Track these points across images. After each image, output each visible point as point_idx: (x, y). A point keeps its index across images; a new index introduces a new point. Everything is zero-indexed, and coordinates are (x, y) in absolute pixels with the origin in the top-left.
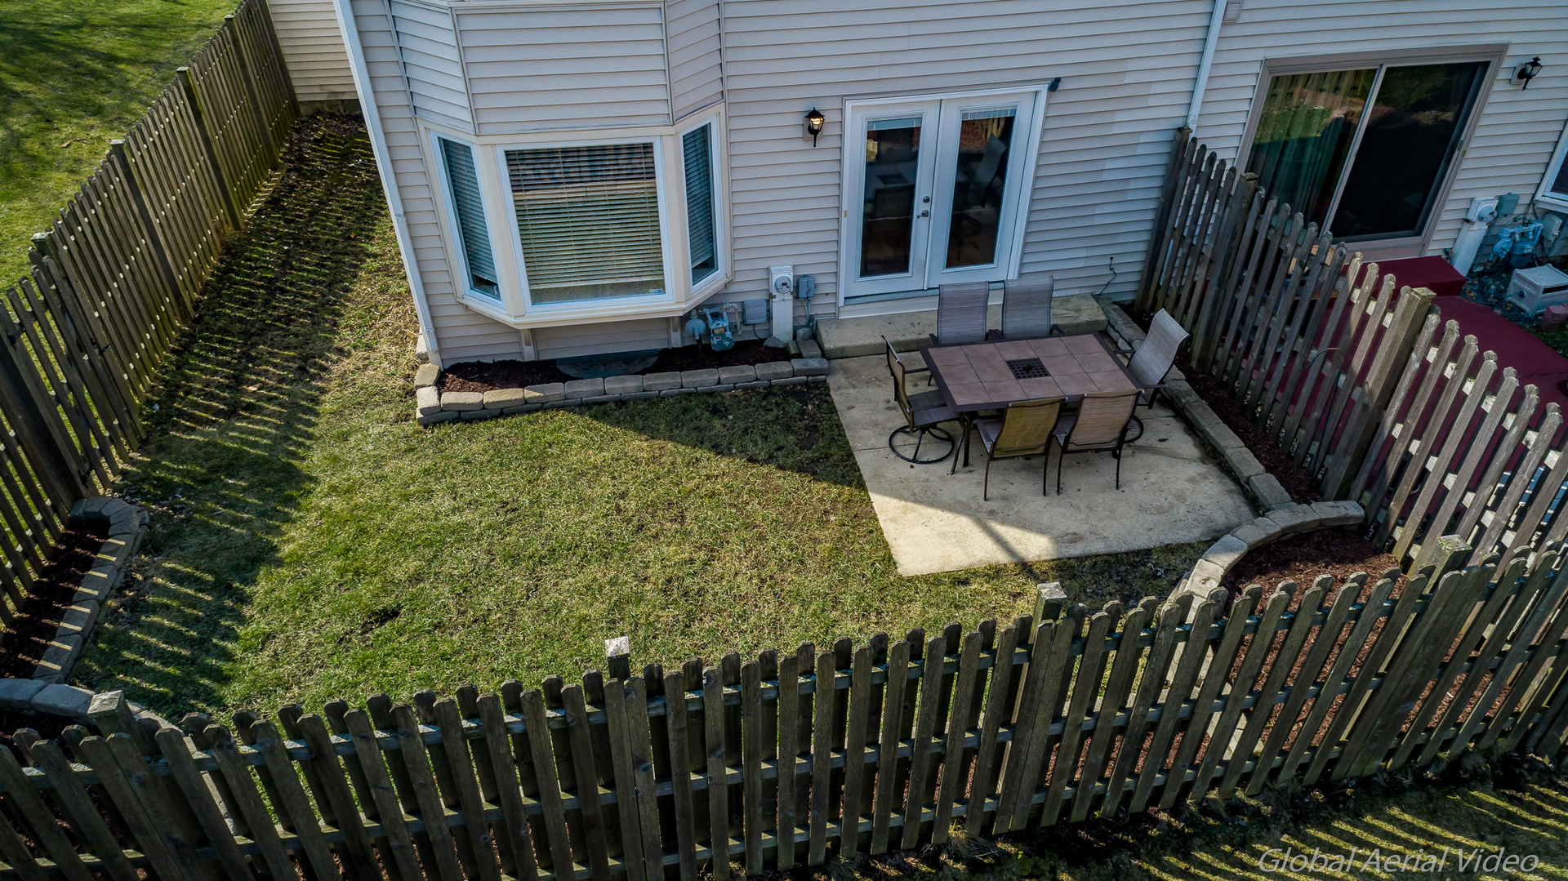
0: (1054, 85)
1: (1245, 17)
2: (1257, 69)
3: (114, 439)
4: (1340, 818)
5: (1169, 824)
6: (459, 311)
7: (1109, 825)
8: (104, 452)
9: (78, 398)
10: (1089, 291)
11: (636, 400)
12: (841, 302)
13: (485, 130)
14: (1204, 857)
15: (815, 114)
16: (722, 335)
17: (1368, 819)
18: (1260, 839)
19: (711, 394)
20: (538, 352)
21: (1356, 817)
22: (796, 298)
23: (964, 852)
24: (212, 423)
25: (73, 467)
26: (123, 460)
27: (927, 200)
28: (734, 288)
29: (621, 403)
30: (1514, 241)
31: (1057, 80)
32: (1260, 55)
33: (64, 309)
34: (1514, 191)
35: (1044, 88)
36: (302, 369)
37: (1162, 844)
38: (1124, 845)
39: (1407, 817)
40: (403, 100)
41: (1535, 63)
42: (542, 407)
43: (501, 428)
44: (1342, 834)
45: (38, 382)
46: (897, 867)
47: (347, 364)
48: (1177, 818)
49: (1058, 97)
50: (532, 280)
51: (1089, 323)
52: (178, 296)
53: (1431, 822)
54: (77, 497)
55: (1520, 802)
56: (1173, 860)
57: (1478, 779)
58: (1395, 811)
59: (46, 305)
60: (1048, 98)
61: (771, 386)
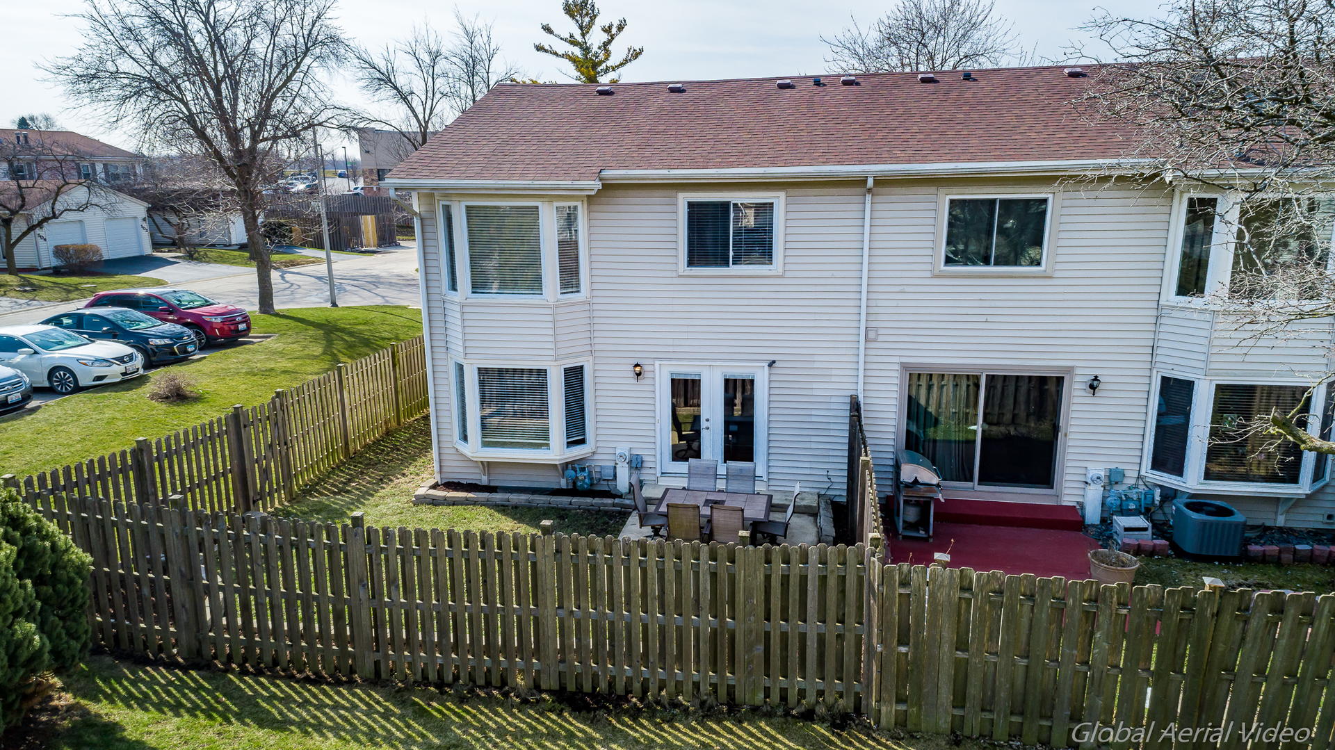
0: (772, 364)
1: (881, 338)
2: (897, 367)
3: (278, 491)
4: (728, 720)
5: (635, 704)
6: (453, 451)
7: (603, 698)
8: (270, 494)
9: (268, 465)
10: (817, 491)
11: (523, 507)
12: (659, 474)
13: (468, 356)
14: (645, 723)
15: (637, 365)
16: (583, 480)
17: (745, 725)
18: (680, 722)
19: (564, 509)
20: (489, 481)
21: (739, 722)
22: (631, 468)
23: (523, 695)
24: (326, 495)
25: (251, 494)
26: (279, 501)
27: (707, 420)
28: (596, 457)
29: (516, 507)
30: (1122, 500)
31: (774, 362)
32: (897, 360)
33: (276, 424)
34: (1121, 467)
35: (766, 365)
36: (381, 480)
37: (626, 712)
38: (607, 708)
39: (768, 729)
40: (443, 344)
41: (1096, 378)
42: (474, 503)
43: (448, 510)
44: (725, 728)
45: (250, 450)
46: (487, 693)
47: (403, 479)
48: (641, 702)
49: (774, 371)
50: (484, 436)
51: (805, 506)
52: (347, 444)
53: (780, 733)
54: (248, 509)
55: (839, 736)
56: (627, 719)
57: (822, 720)
58: (762, 724)
59: (268, 418)
60: (770, 370)
61: (600, 511)
